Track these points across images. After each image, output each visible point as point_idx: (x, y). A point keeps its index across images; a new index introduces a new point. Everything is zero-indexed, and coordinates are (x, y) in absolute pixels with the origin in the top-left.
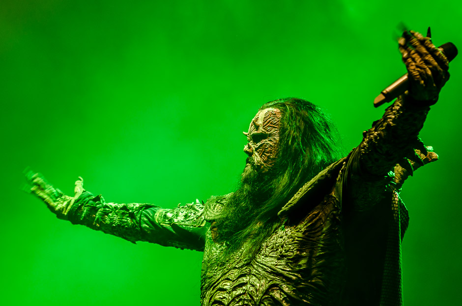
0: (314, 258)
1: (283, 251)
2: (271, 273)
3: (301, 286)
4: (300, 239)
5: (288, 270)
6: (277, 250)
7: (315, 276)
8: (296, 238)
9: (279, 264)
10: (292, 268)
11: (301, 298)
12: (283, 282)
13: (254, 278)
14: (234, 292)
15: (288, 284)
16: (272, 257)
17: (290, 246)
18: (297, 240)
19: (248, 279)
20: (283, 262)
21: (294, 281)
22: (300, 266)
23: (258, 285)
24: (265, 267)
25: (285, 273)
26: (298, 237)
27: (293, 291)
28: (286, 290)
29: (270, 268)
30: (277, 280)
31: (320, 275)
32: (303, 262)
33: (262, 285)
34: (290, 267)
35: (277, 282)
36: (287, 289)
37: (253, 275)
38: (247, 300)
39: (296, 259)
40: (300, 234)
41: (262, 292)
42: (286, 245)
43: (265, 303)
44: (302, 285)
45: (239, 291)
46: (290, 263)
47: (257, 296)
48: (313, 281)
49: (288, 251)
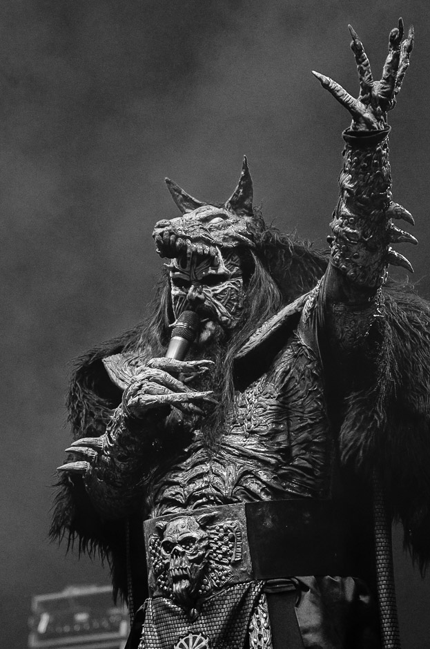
0: (292, 432)
1: (253, 426)
2: (239, 456)
3: (284, 471)
4: (273, 408)
5: (263, 450)
6: (242, 425)
7: (297, 456)
8: (269, 407)
9: (248, 443)
10: (268, 448)
11: (285, 487)
12: (259, 467)
13: (218, 465)
14: (192, 486)
15: (265, 470)
16: (237, 434)
17: (261, 418)
18: (270, 410)
19: (209, 467)
20: (253, 441)
21: (273, 465)
22: (279, 444)
23: (225, 474)
24: (230, 449)
25: (260, 455)
26: (271, 406)
27: (274, 478)
28: (264, 478)
29: (238, 449)
30: (250, 465)
31: (303, 454)
32: (281, 438)
33: (230, 473)
34: (265, 447)
35: (251, 468)
36: (265, 476)
37: (215, 460)
38: (212, 495)
39: (272, 435)
40: (273, 401)
41: (232, 484)
42: (255, 417)
43: (239, 497)
44: (284, 469)
45: (199, 484)
46: (265, 441)
47: (226, 489)
48: (296, 463)
49: (259, 425)
